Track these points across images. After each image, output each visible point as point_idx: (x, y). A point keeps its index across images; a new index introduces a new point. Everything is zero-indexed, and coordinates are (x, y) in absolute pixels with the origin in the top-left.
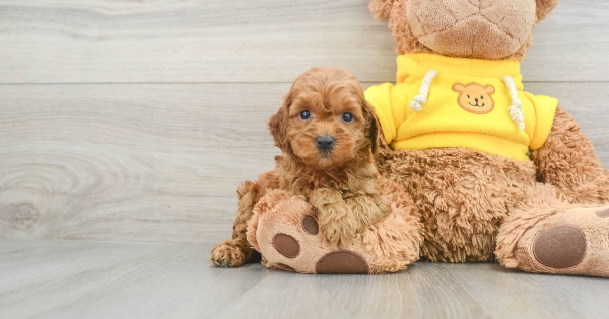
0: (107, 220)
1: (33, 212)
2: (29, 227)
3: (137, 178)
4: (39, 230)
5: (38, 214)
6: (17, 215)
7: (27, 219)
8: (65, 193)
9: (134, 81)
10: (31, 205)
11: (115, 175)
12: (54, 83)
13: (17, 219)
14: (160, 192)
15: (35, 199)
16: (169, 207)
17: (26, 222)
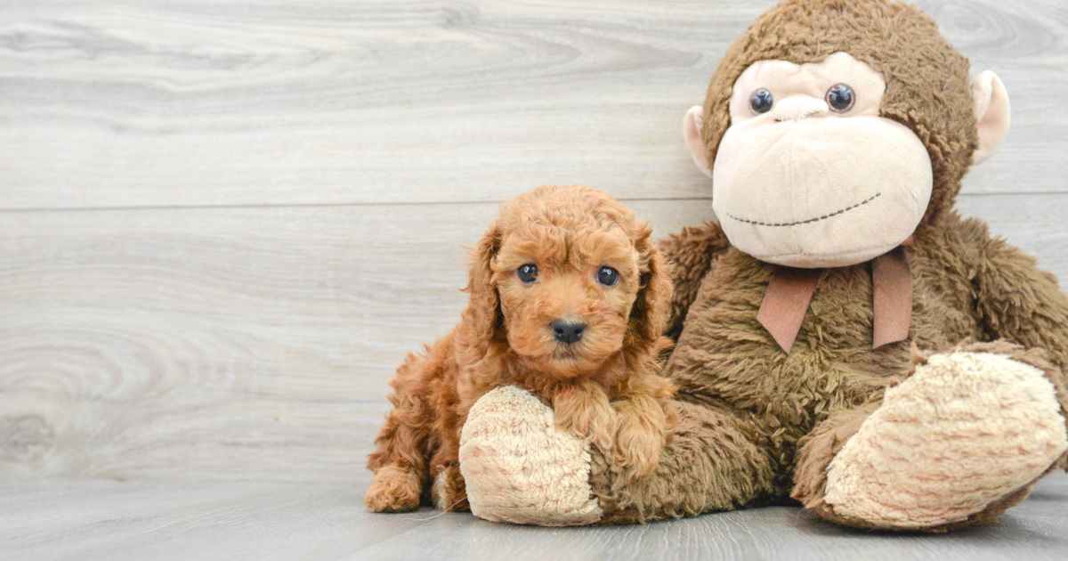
0: (169, 444)
1: (44, 431)
2: (37, 457)
3: (222, 370)
4: (53, 461)
5: (52, 435)
6: (16, 437)
7: (34, 444)
8: (98, 398)
9: (219, 202)
10: (39, 419)
11: (183, 365)
12: (83, 209)
13: (16, 444)
14: (261, 394)
15: (47, 408)
16: (276, 419)
17: (32, 449)
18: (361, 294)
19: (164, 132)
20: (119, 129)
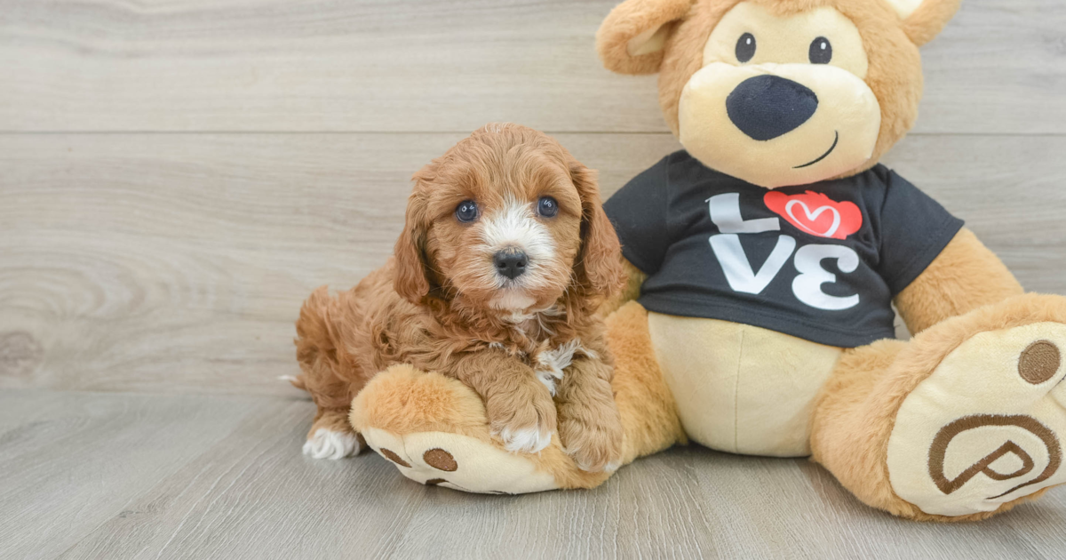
0: (155, 360)
1: (33, 347)
2: (27, 371)
3: (203, 292)
4: (44, 375)
5: (40, 351)
6: (6, 352)
7: (24, 358)
8: (83, 316)
10: (28, 336)
11: (165, 286)
12: (54, 133)
13: (6, 359)
14: (242, 315)
15: (34, 325)
16: (258, 338)
17: (22, 363)
18: (335, 221)
19: (131, 55)
20: (85, 51)
